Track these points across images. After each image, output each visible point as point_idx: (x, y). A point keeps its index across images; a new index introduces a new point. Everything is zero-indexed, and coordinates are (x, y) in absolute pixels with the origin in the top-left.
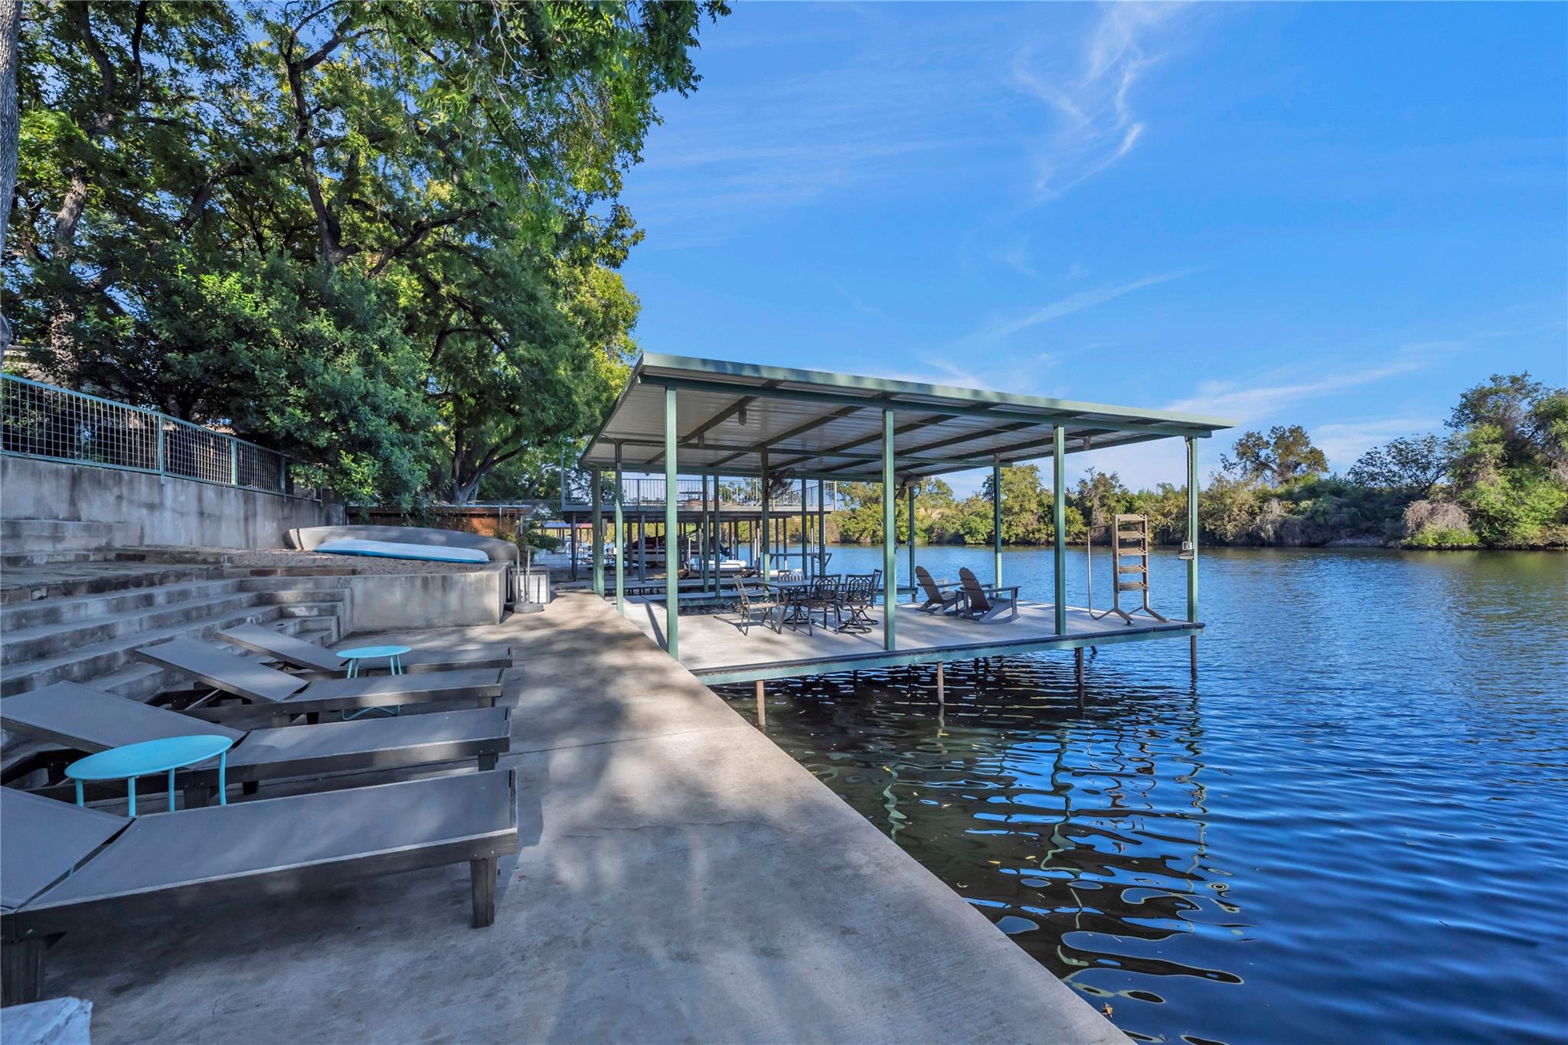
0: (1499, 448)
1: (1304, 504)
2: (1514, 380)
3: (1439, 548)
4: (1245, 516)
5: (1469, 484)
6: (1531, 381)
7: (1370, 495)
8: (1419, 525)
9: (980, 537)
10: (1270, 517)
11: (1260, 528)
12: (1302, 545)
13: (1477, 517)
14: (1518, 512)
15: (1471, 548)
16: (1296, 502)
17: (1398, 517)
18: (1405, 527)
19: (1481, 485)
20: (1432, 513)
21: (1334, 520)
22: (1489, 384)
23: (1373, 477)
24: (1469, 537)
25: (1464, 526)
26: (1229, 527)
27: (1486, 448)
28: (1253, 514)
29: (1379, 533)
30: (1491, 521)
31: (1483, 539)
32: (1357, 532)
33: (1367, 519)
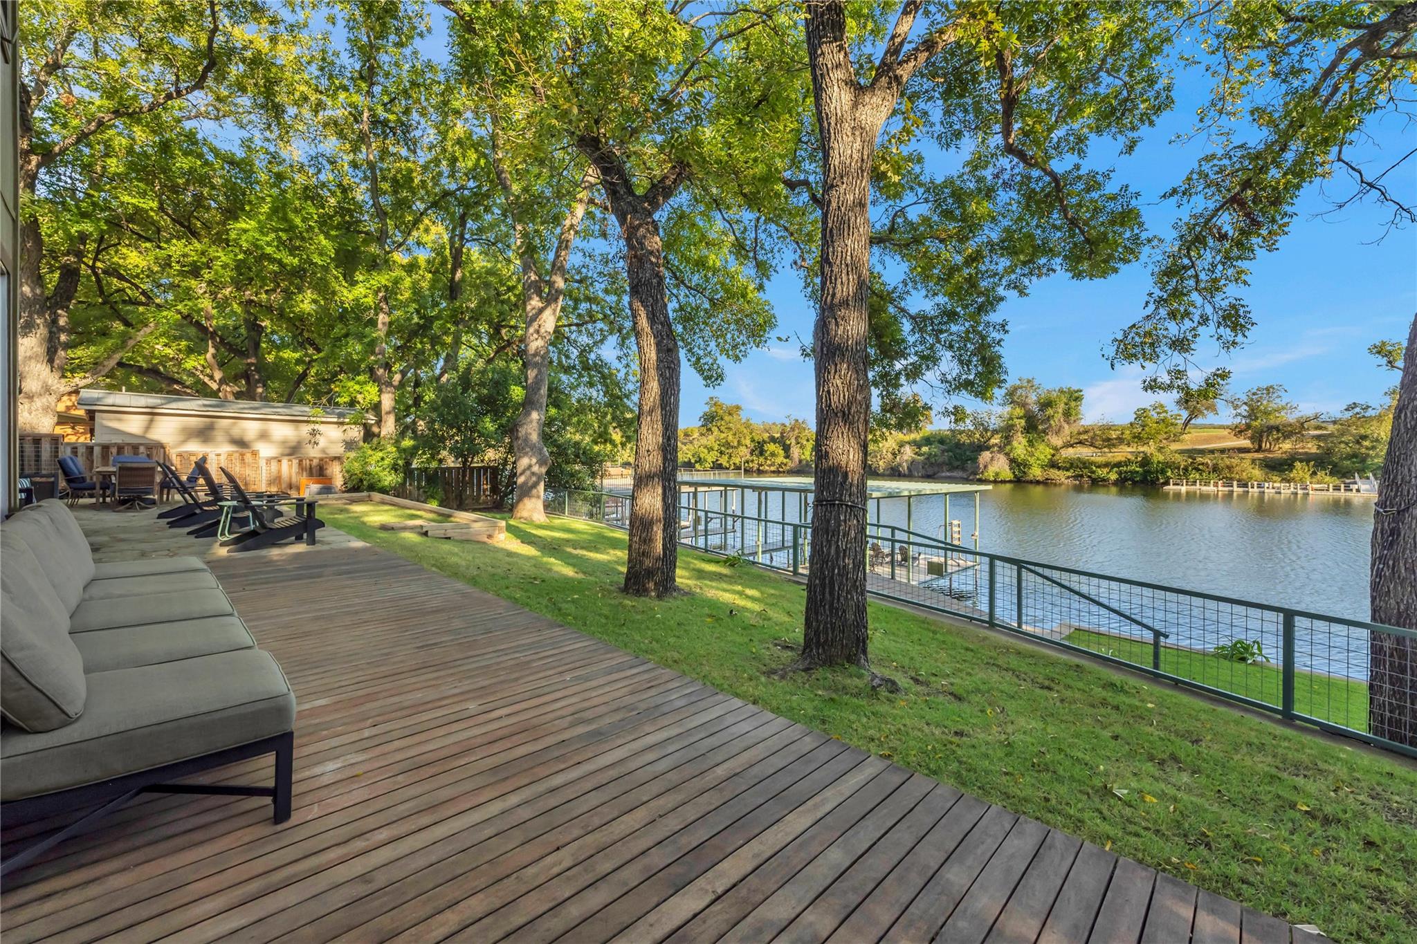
0: (1023, 422)
1: (925, 449)
2: (1029, 381)
3: (995, 482)
4: (890, 455)
5: (1009, 443)
6: (1036, 383)
7: (959, 445)
8: (985, 467)
9: (707, 465)
10: (905, 457)
11: (900, 465)
12: (923, 477)
13: (1013, 462)
14: (1032, 460)
15: (1010, 482)
16: (919, 447)
17: (974, 460)
18: (978, 467)
19: (1015, 443)
20: (992, 459)
21: (940, 460)
22: (1018, 383)
23: (961, 432)
24: (1007, 474)
25: (1007, 468)
26: (881, 463)
27: (1017, 421)
28: (894, 454)
29: (964, 469)
30: (1019, 465)
31: (1015, 476)
32: (953, 468)
33: (957, 460)
